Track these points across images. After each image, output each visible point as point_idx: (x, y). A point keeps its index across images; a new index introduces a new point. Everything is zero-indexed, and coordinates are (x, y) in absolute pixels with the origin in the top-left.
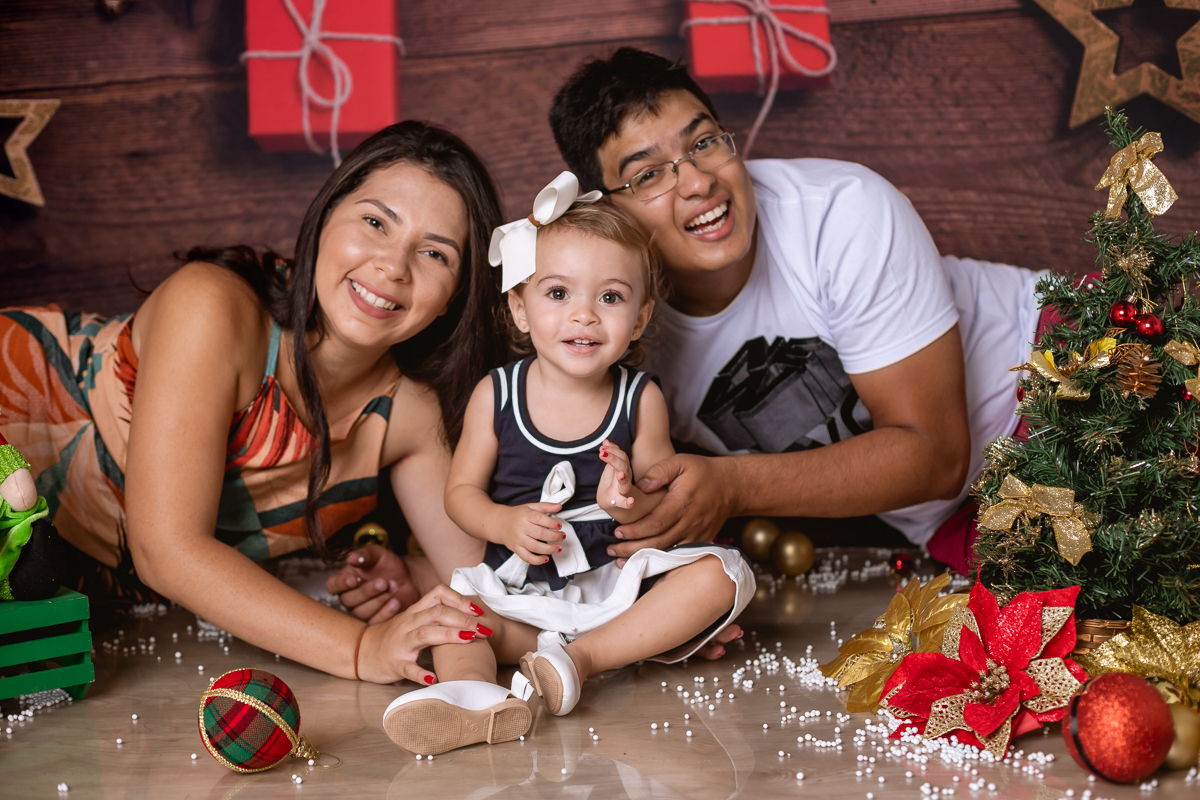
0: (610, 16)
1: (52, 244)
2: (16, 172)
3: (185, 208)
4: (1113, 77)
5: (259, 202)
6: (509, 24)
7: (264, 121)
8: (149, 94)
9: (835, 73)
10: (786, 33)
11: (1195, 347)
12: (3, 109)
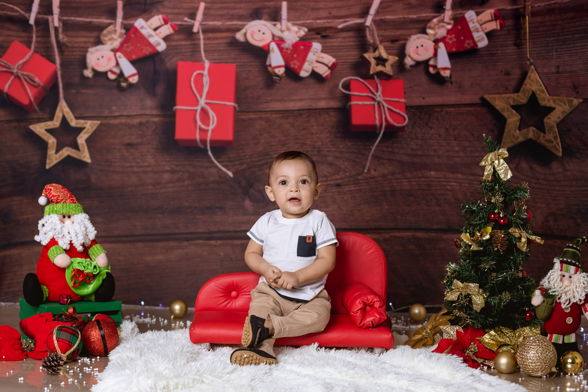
0: (320, 99)
1: (93, 178)
2: (81, 149)
3: (147, 167)
4: (518, 132)
5: (177, 166)
6: (280, 101)
7: (181, 134)
8: (136, 121)
9: (407, 125)
10: (389, 109)
11: (521, 230)
12: (77, 124)
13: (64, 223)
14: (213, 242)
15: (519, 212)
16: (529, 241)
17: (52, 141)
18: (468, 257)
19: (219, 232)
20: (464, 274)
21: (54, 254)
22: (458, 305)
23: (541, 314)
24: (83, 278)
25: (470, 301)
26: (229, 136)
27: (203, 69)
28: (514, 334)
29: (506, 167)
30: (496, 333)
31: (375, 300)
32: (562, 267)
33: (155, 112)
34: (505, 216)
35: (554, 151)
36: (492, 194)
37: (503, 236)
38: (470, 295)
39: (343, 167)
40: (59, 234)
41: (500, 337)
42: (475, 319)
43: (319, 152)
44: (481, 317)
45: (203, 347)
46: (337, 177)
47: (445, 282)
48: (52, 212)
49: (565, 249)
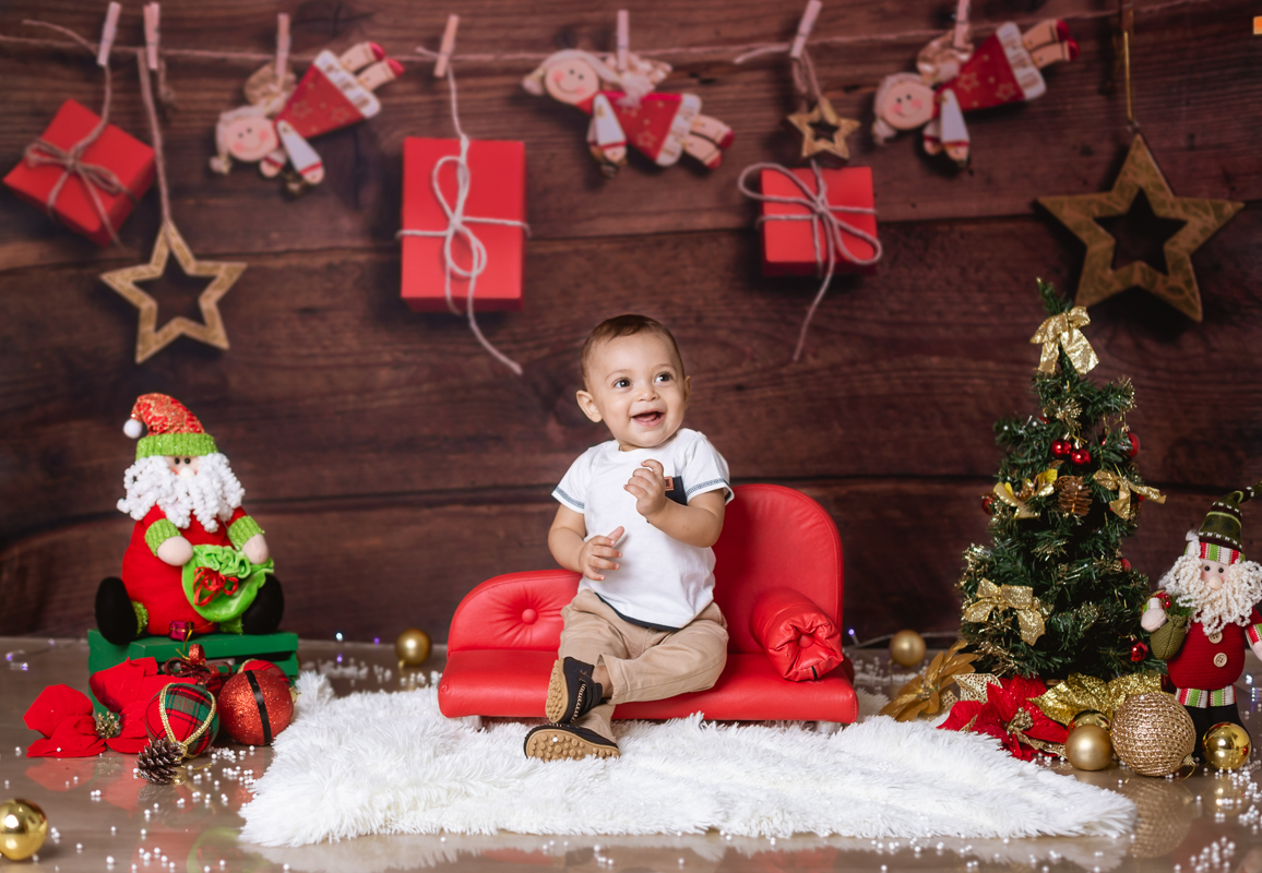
0: (699, 211)
1: (234, 381)
2: (207, 321)
3: (345, 355)
4: (1110, 272)
5: (406, 353)
6: (616, 215)
7: (415, 284)
8: (320, 262)
9: (880, 262)
10: (842, 230)
11: (1117, 474)
12: (198, 268)
13: (176, 473)
14: (483, 509)
15: (1114, 438)
16: (1135, 498)
17: (147, 304)
18: (1010, 531)
19: (496, 487)
20: (1001, 568)
21: (158, 538)
22: (990, 630)
23: (1162, 647)
24: (218, 585)
25: (1015, 623)
26: (513, 290)
27: (457, 152)
28: (1108, 689)
29: (1085, 346)
30: (1070, 687)
31: (820, 622)
32: (1203, 550)
33: (358, 243)
34: (1085, 447)
35: (1185, 310)
36: (1058, 402)
37: (1080, 487)
38: (1014, 610)
39: (748, 349)
40: (168, 496)
41: (1077, 696)
42: (1026, 659)
43: (699, 319)
44: (1038, 656)
45: (466, 725)
46: (737, 370)
47: (962, 583)
48: (153, 451)
49: (1209, 514)
